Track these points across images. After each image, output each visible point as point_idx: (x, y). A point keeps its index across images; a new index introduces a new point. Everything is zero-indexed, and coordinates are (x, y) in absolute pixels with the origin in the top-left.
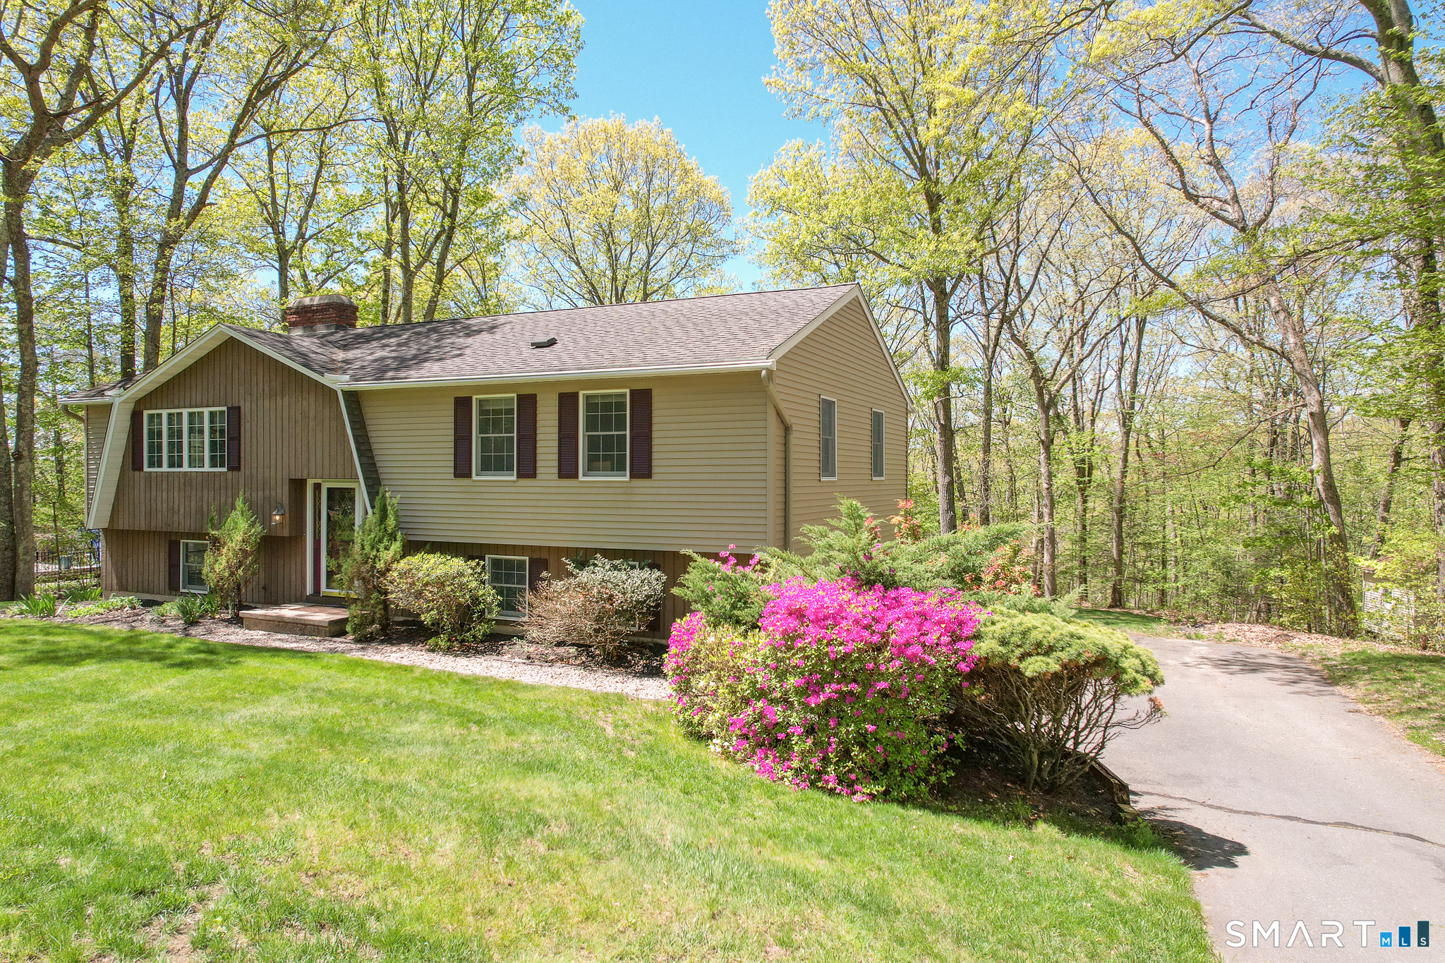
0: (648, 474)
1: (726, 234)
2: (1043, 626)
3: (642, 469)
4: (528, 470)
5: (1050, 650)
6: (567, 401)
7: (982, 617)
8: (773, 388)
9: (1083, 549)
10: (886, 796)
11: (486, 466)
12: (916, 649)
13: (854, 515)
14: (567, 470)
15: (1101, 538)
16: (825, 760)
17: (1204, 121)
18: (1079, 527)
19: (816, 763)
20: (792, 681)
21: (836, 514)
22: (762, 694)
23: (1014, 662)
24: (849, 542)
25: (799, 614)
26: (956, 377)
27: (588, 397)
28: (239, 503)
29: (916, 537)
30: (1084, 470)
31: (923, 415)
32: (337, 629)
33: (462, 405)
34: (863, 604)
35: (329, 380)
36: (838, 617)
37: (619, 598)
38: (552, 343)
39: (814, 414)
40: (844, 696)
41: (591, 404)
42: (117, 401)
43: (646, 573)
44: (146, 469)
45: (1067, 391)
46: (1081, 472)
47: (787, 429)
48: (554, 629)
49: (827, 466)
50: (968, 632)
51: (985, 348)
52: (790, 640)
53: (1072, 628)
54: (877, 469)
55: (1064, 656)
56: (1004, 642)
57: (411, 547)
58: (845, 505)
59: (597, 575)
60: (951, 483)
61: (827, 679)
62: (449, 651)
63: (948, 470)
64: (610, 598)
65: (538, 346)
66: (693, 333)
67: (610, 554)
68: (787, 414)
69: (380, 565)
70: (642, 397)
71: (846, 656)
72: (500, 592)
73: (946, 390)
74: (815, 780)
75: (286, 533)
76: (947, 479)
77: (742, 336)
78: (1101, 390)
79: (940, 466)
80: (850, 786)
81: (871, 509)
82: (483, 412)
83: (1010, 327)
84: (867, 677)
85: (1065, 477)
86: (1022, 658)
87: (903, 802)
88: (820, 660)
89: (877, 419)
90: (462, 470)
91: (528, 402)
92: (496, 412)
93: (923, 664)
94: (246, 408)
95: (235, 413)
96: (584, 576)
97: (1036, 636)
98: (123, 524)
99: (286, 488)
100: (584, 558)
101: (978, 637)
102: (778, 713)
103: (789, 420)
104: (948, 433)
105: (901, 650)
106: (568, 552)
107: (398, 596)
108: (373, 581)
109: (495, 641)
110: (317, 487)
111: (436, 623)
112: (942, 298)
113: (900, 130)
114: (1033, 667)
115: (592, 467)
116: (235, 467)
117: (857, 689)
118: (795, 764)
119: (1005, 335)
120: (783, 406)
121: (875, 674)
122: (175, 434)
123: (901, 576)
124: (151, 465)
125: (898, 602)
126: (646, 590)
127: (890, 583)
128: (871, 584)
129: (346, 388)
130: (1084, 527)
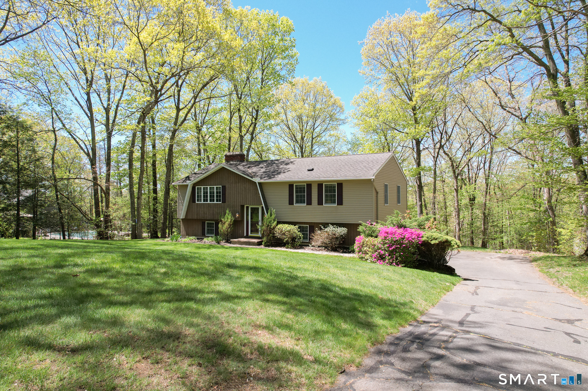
0: (342, 204)
1: (342, 117)
2: (436, 235)
3: (340, 203)
4: (309, 203)
5: (436, 239)
6: (320, 185)
7: (424, 233)
8: (374, 183)
9: (471, 227)
10: (405, 266)
11: (297, 202)
12: (410, 239)
13: (397, 214)
14: (320, 203)
15: (479, 223)
16: (393, 260)
17: (508, 82)
18: (470, 219)
19: (391, 261)
20: (386, 245)
21: (394, 213)
22: (380, 249)
23: (429, 241)
24: (397, 219)
25: (387, 233)
26: (423, 170)
27: (325, 185)
28: (227, 211)
29: (410, 219)
30: (472, 199)
31: (412, 183)
32: (259, 244)
33: (291, 186)
34: (400, 231)
35: (253, 179)
36: (395, 233)
37: (337, 234)
38: (313, 170)
39: (383, 188)
40: (397, 248)
41: (326, 186)
42: (189, 184)
43: (343, 229)
44: (196, 202)
45: (466, 170)
46: (471, 200)
47: (377, 193)
48: (319, 243)
49: (386, 202)
50: (421, 236)
51: (434, 157)
52: (385, 238)
53: (440, 235)
54: (399, 202)
55: (439, 240)
56: (428, 238)
57: (279, 223)
58: (395, 211)
59: (330, 229)
60: (421, 204)
61: (394, 245)
62: (291, 248)
63: (420, 200)
64: (335, 235)
65: (309, 170)
66: (351, 168)
67: (333, 224)
68: (377, 189)
69: (272, 227)
70: (340, 185)
71: (397, 240)
72: (303, 234)
73: (420, 174)
74: (391, 264)
75: (240, 219)
76: (420, 203)
77: (365, 169)
78: (479, 169)
79: (418, 199)
80: (398, 265)
81: (401, 212)
82: (296, 188)
83: (443, 149)
84: (401, 244)
85: (465, 201)
86: (431, 241)
87: (408, 267)
88: (392, 242)
89: (398, 188)
90: (291, 203)
91: (309, 185)
92: (300, 188)
93: (412, 241)
94: (227, 186)
95: (224, 188)
96: (326, 230)
97: (434, 236)
98: (190, 217)
99: (240, 207)
100: (326, 225)
101: (422, 237)
102: (383, 252)
103: (378, 191)
104: (420, 187)
105: (407, 239)
106: (322, 224)
107: (278, 235)
108: (271, 231)
109: (301, 246)
110: (247, 208)
111: (287, 241)
112: (418, 143)
113: (404, 89)
114: (433, 242)
115: (326, 202)
116: (224, 201)
117: (399, 246)
118: (387, 261)
119: (441, 151)
120: (376, 187)
121: (402, 244)
122: (205, 193)
123: (407, 226)
124: (198, 201)
125: (406, 231)
126: (343, 232)
127: (405, 227)
128: (401, 227)
129: (259, 182)
130: (472, 220)
